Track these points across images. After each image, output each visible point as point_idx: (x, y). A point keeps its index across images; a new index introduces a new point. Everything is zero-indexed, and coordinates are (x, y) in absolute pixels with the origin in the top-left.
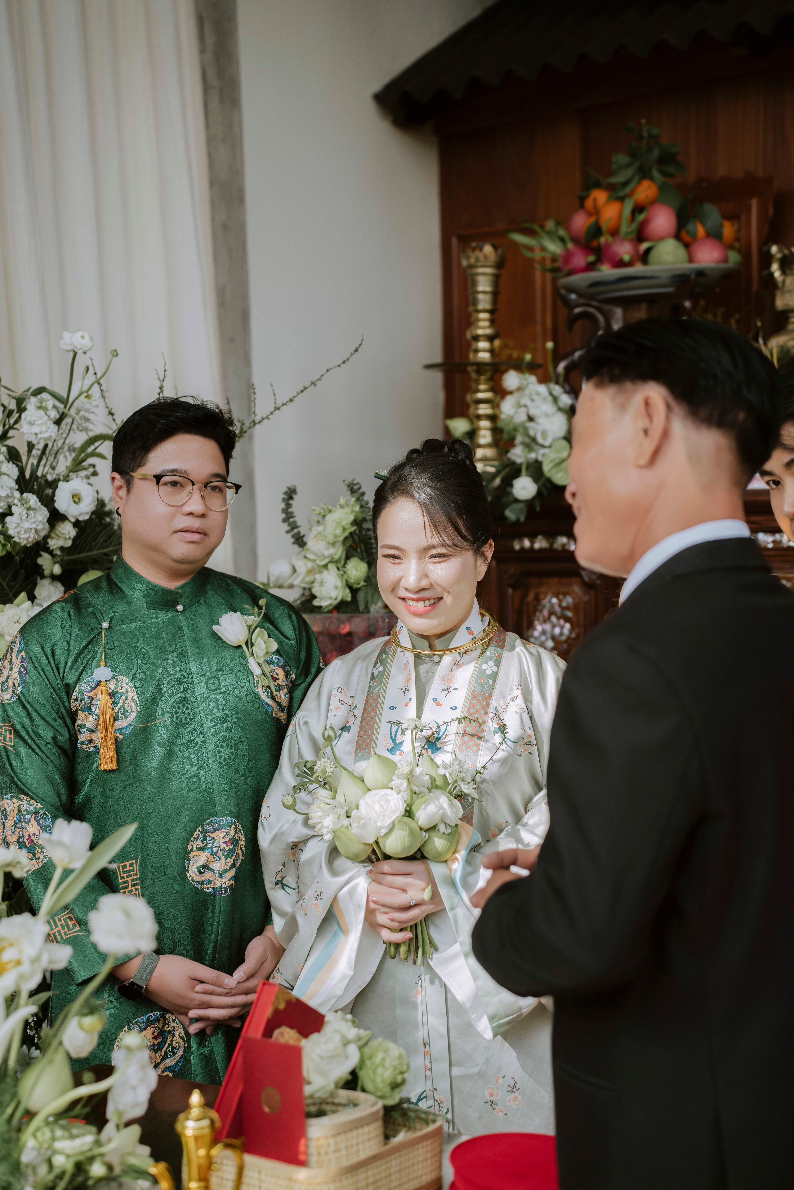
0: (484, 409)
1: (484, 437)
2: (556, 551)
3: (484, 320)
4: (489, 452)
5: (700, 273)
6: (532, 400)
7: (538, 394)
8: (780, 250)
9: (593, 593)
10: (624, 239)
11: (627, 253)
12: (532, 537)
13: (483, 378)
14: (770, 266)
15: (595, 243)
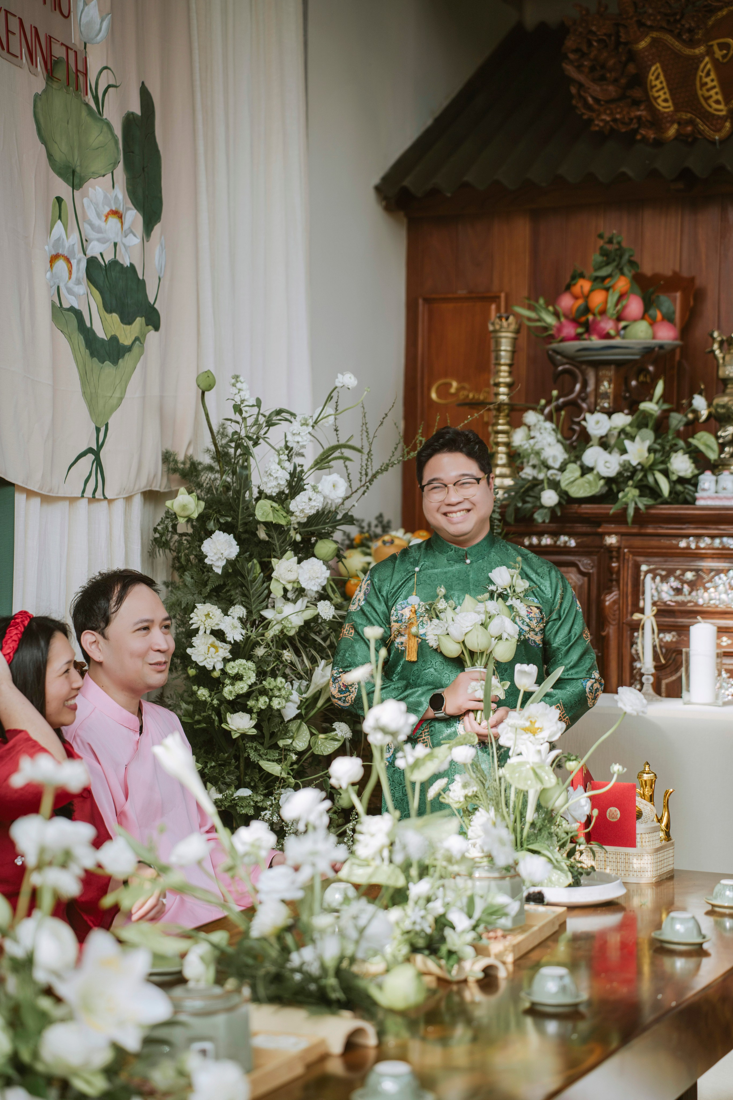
0: (502, 438)
1: (501, 459)
2: (559, 547)
3: (505, 371)
4: (506, 471)
5: (661, 347)
6: (541, 433)
7: (546, 429)
8: (720, 335)
9: (586, 579)
10: (610, 319)
11: (611, 329)
12: (540, 534)
13: (502, 414)
14: (712, 346)
15: (583, 319)
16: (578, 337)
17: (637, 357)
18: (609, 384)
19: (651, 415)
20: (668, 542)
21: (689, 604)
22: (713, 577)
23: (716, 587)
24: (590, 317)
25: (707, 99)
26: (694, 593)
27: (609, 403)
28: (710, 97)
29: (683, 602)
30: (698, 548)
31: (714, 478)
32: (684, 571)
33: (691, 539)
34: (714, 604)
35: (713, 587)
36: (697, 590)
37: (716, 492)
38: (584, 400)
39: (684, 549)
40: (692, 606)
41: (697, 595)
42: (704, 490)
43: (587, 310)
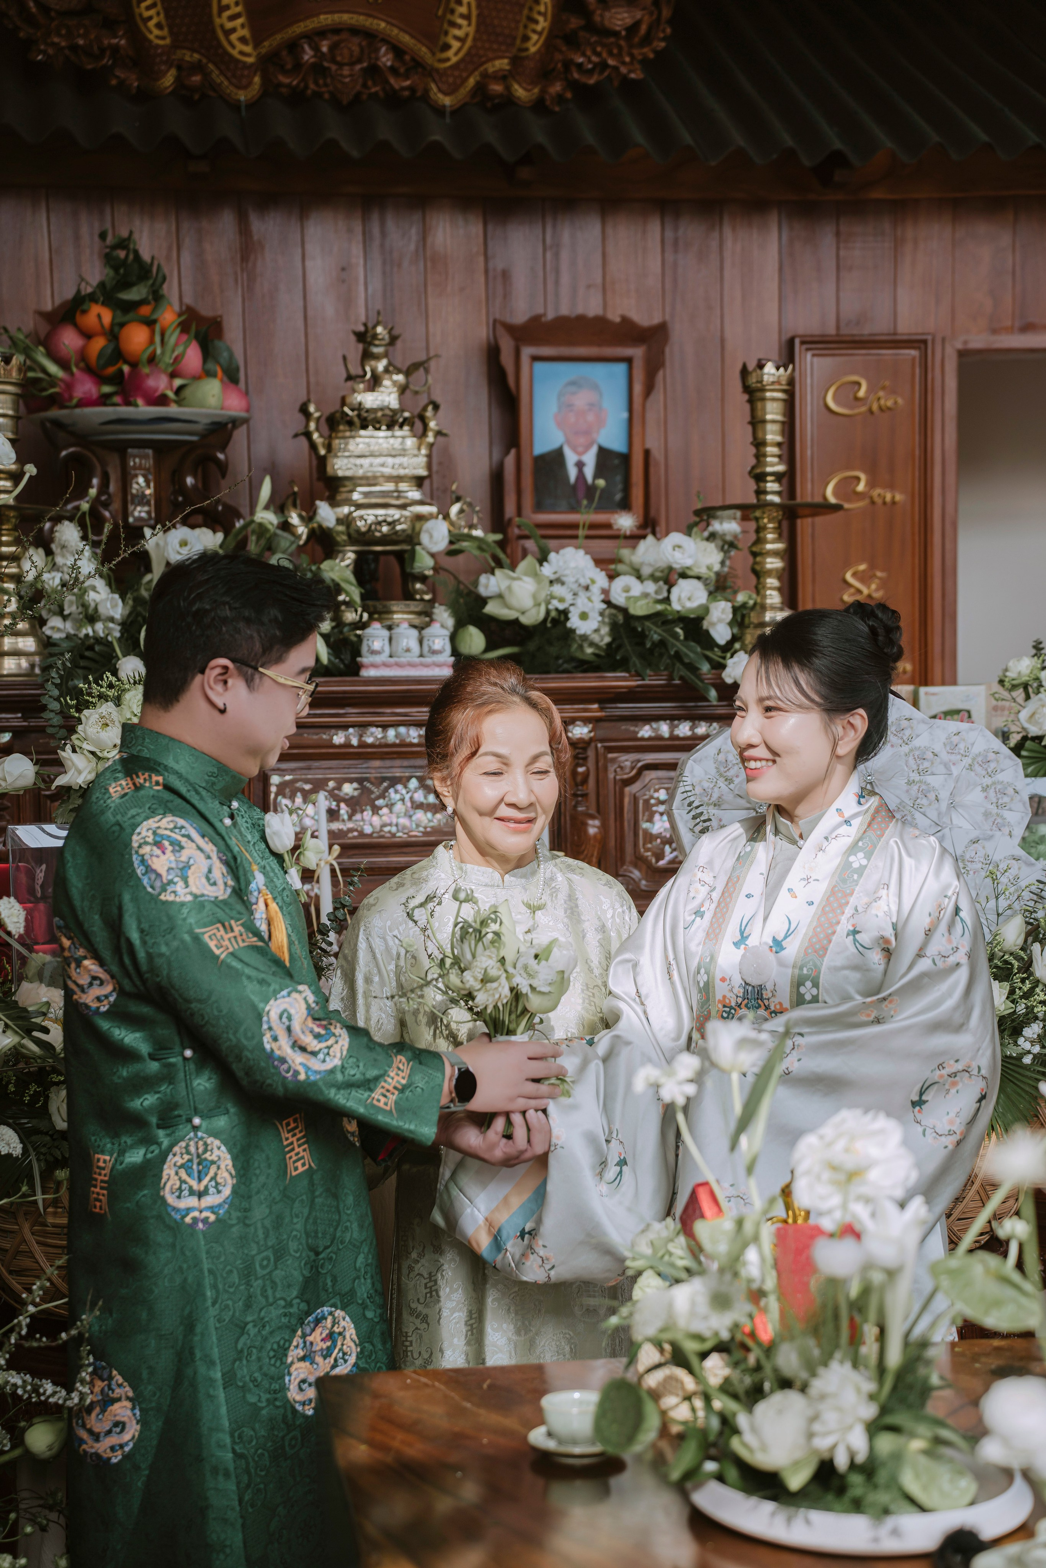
0: (8, 568)
4: (20, 623)
10: (161, 371)
11: (166, 388)
13: (6, 527)
14: (307, 425)
15: (111, 370)
16: (103, 400)
17: (194, 438)
18: (147, 482)
19: (267, 530)
20: (315, 737)
21: (350, 835)
22: (386, 790)
23: (390, 806)
24: (126, 368)
25: (228, 33)
26: (358, 816)
27: (149, 513)
28: (234, 30)
29: (340, 831)
30: (363, 745)
31: (385, 633)
32: (340, 783)
33: (351, 730)
34: (390, 832)
35: (387, 806)
36: (362, 811)
37: (391, 656)
38: (106, 505)
39: (341, 746)
40: (354, 837)
41: (363, 820)
42: (374, 652)
43: (118, 354)
